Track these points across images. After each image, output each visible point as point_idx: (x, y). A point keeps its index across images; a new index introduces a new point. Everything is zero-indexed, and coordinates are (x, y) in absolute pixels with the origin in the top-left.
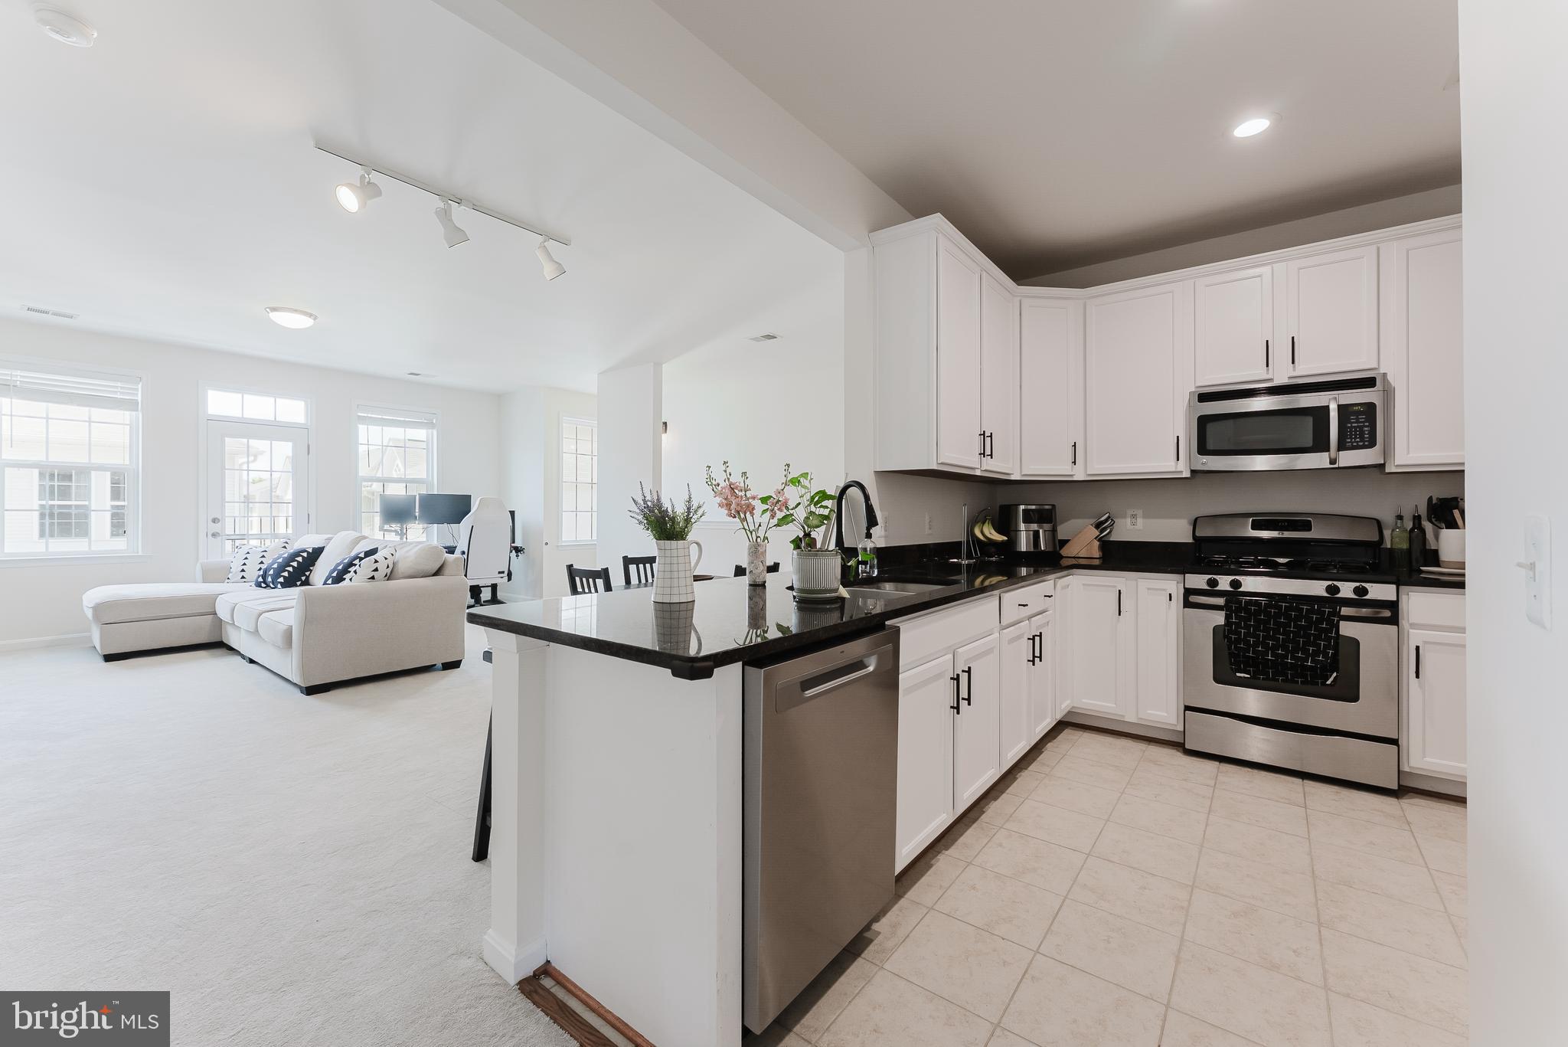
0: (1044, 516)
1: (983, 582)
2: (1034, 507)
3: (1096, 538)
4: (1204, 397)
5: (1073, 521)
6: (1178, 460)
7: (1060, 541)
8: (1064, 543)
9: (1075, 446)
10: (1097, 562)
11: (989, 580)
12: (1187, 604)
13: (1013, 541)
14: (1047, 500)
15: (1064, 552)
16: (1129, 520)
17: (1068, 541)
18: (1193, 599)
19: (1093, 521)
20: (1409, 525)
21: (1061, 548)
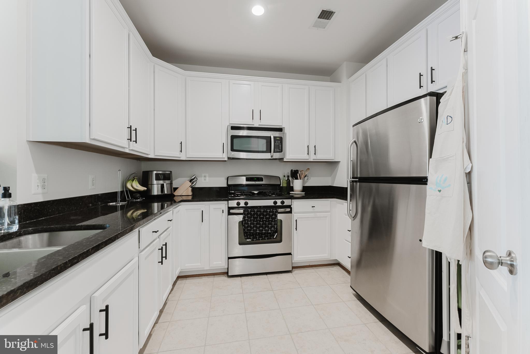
0: (167, 177)
1: (132, 214)
2: (161, 172)
3: (190, 186)
4: (233, 128)
5: (180, 179)
6: (223, 153)
7: (174, 188)
8: (176, 189)
9: (181, 143)
10: (190, 198)
11: (136, 212)
12: (229, 214)
13: (149, 190)
14: (167, 168)
15: (176, 193)
16: (203, 178)
17: (178, 188)
18: (232, 211)
19: (189, 179)
20: (286, 179)
21: (174, 192)
